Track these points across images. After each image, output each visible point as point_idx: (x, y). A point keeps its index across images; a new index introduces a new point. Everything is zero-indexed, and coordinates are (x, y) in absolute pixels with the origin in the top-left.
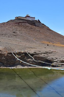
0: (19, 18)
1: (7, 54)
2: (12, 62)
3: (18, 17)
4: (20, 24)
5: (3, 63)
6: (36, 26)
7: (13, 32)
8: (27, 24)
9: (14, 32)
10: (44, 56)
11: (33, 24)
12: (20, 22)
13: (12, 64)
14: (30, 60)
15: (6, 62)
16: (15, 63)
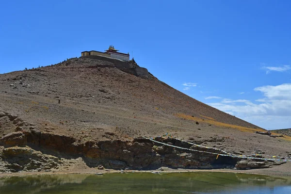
0: (92, 54)
1: (134, 141)
2: (147, 160)
3: (89, 52)
4: (103, 70)
5: (126, 163)
6: (137, 76)
7: (101, 91)
8: (119, 72)
9: (103, 91)
10: (214, 147)
11: (130, 71)
12: (99, 64)
13: (147, 164)
14: (186, 155)
15: (132, 160)
16: (153, 161)
